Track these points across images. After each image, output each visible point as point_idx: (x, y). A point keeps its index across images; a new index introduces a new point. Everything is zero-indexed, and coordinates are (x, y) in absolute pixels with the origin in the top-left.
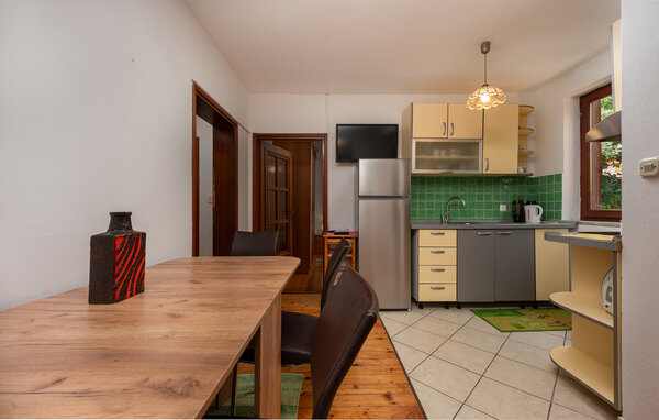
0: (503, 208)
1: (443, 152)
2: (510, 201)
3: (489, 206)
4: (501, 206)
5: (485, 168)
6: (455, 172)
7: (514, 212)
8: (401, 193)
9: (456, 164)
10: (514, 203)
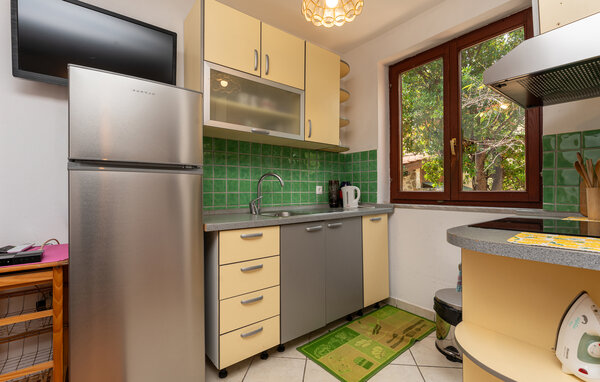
0: (319, 190)
1: (254, 99)
2: (325, 182)
3: (305, 186)
4: (318, 187)
5: (307, 134)
6: (272, 133)
7: (330, 195)
8: (184, 158)
9: (272, 122)
10: (330, 183)
